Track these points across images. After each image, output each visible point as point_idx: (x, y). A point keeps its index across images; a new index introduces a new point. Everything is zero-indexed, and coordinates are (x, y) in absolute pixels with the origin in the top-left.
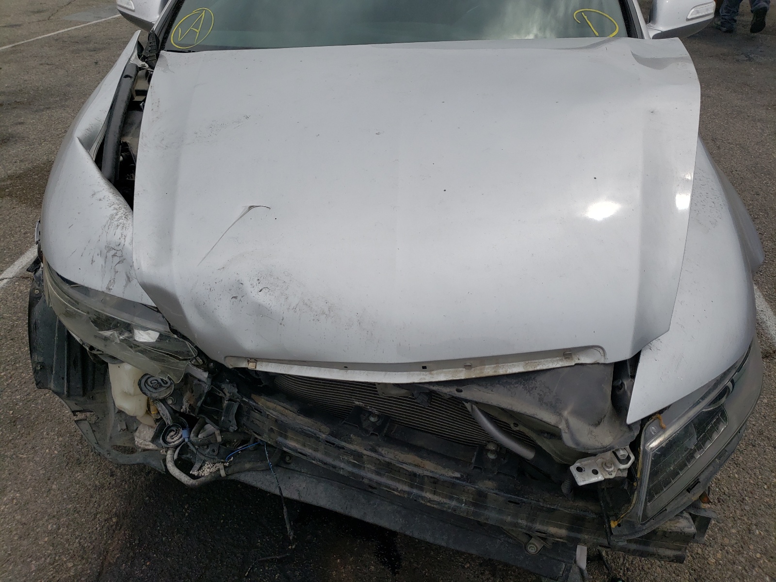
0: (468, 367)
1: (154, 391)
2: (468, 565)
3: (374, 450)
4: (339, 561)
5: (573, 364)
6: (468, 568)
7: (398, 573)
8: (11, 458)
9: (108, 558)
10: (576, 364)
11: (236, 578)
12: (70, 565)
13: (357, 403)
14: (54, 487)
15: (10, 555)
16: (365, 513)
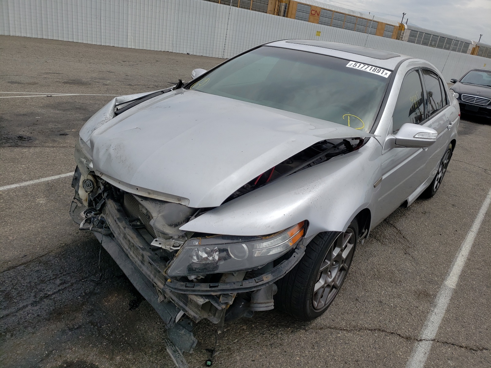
0: (149, 193)
1: (86, 187)
2: (159, 323)
3: (125, 228)
4: (116, 295)
5: (178, 203)
6: (158, 324)
7: (131, 310)
8: (55, 214)
9: (50, 253)
10: (179, 204)
11: (79, 280)
12: (38, 249)
13: (140, 217)
14: (58, 227)
15: (25, 237)
16: (121, 263)
